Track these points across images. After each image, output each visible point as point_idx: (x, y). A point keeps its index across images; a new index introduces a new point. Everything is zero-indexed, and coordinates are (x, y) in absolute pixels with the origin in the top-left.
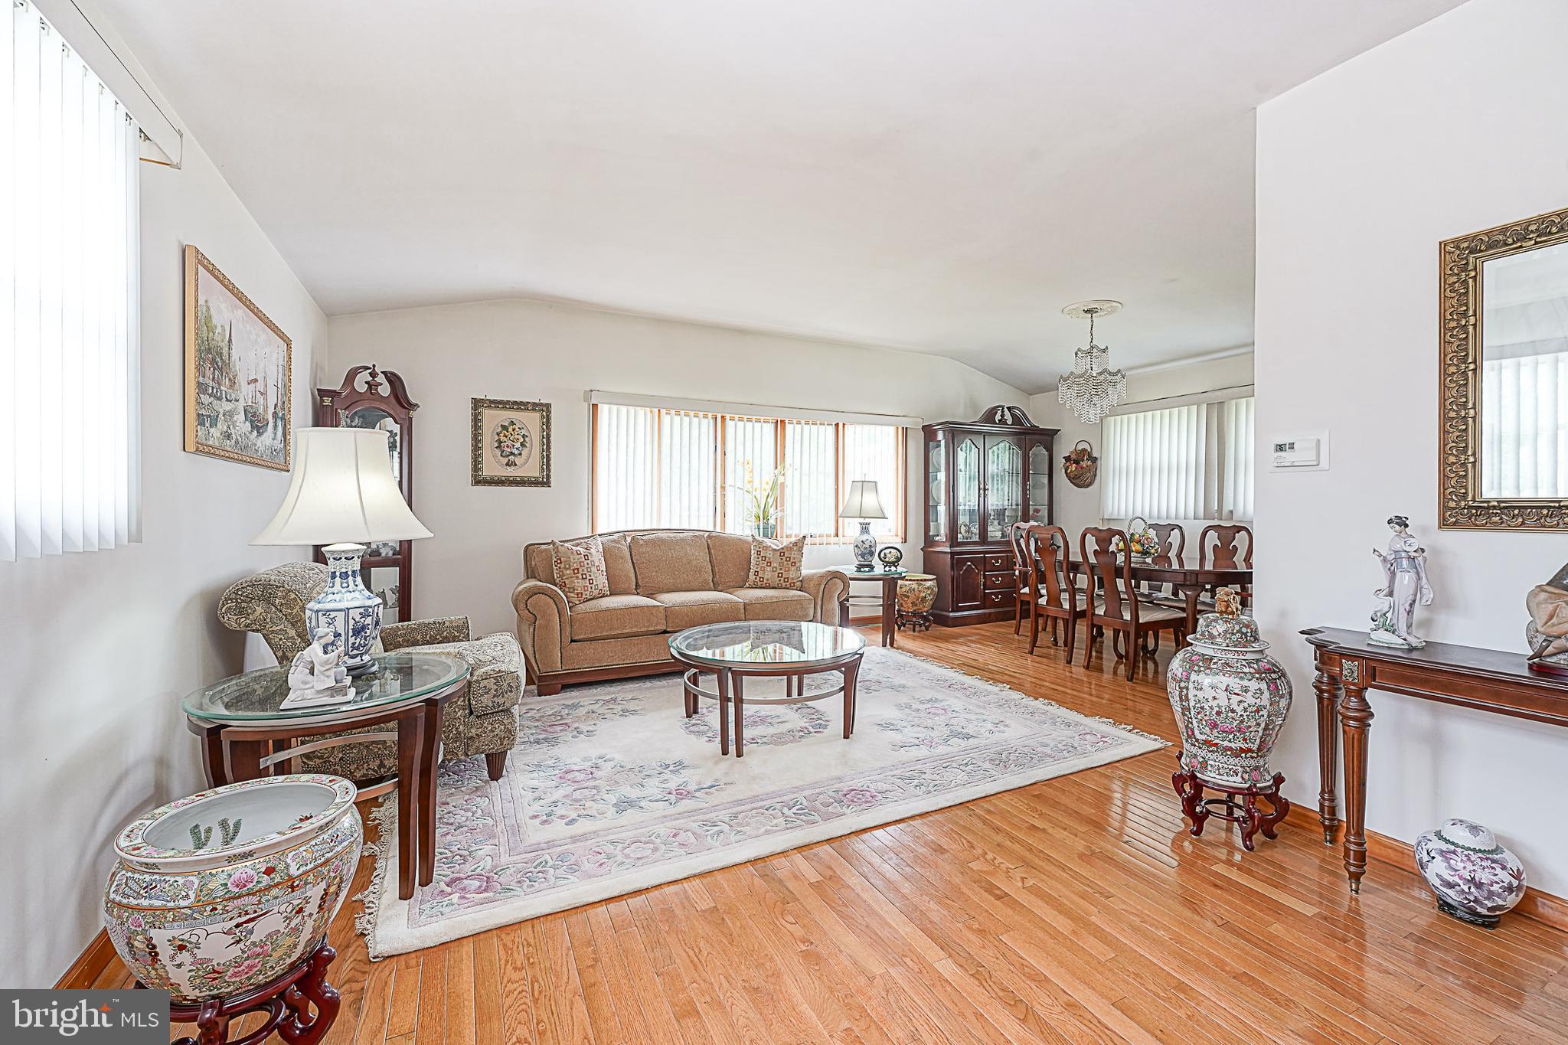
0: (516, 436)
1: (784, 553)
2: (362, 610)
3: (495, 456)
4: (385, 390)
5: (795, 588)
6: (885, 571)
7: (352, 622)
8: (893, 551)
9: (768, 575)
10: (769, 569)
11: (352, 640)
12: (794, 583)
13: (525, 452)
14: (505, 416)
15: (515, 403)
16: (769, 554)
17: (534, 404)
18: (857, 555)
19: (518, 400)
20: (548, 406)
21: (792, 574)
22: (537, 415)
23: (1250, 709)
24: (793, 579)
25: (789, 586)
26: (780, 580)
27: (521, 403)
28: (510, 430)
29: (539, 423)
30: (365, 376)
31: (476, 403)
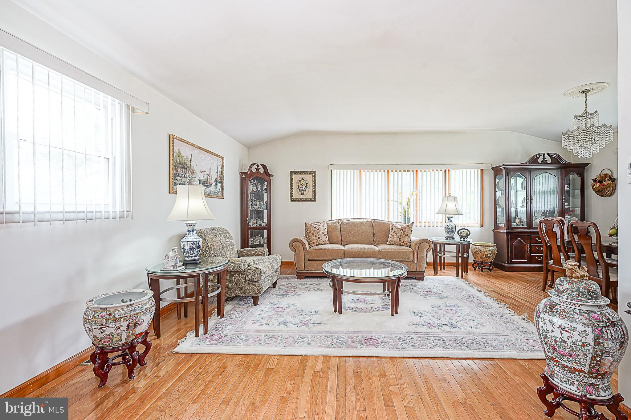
0: (304, 184)
1: (402, 230)
2: (192, 242)
3: (297, 191)
4: (262, 170)
5: (407, 246)
6: (461, 240)
7: (189, 246)
8: (465, 231)
9: (395, 239)
10: (395, 236)
11: (189, 252)
12: (406, 243)
13: (307, 189)
14: (299, 177)
15: (304, 172)
16: (396, 230)
17: (310, 171)
18: (446, 232)
19: (305, 170)
20: (315, 172)
21: (406, 239)
22: (311, 176)
23: (577, 343)
24: (406, 241)
25: (404, 245)
26: (400, 242)
27: (306, 171)
28: (302, 182)
29: (312, 178)
30: (255, 166)
31: (291, 173)
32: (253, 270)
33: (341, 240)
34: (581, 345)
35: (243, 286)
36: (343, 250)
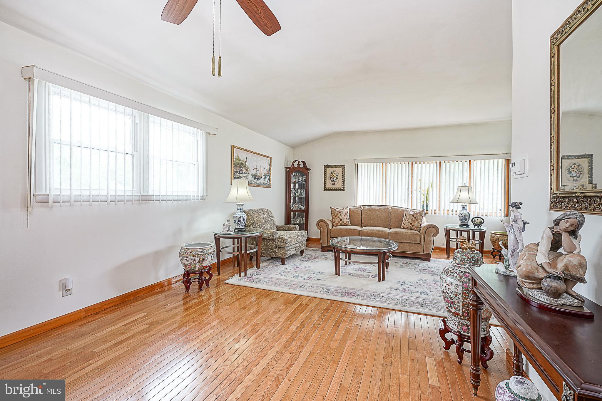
0: (335, 176)
1: (414, 216)
2: (240, 217)
3: (330, 182)
4: (302, 166)
5: (417, 230)
6: (474, 228)
7: (238, 219)
8: (479, 219)
9: (407, 224)
10: (407, 221)
11: (238, 223)
12: (416, 228)
13: (337, 180)
14: (332, 170)
15: (335, 166)
16: (408, 216)
17: (340, 165)
18: (460, 220)
19: (336, 165)
20: (344, 165)
21: (416, 224)
22: (341, 169)
23: (453, 293)
24: (416, 226)
25: (414, 229)
26: (411, 226)
27: (337, 165)
28: (333, 174)
29: (341, 171)
30: (297, 163)
31: (325, 167)
32: (281, 239)
33: (362, 222)
34: (455, 295)
35: (274, 250)
36: (358, 231)
